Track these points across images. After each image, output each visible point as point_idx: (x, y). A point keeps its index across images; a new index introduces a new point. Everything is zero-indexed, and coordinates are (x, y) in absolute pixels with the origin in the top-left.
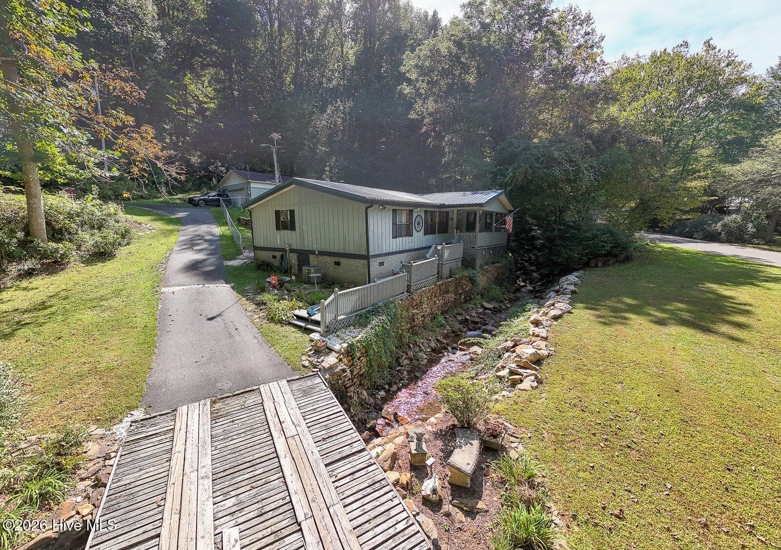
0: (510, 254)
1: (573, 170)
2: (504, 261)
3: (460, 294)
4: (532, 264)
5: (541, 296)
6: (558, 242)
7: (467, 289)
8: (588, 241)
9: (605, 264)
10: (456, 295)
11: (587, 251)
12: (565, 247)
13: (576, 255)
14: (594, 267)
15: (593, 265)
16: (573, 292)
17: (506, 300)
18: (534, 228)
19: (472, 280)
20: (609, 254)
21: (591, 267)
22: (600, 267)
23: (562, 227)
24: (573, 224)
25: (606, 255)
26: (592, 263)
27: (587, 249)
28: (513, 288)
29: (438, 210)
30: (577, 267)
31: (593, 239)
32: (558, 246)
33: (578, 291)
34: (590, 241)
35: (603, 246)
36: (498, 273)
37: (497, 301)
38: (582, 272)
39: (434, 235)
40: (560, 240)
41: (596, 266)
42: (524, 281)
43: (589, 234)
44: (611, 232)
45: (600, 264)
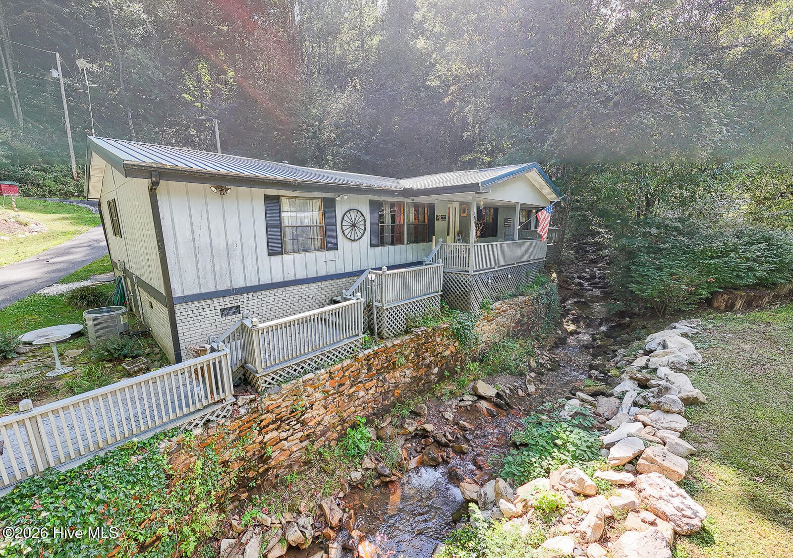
0: (554, 275)
1: (686, 118)
2: (537, 291)
3: (428, 366)
4: (595, 285)
5: (603, 365)
6: (644, 258)
7: (448, 353)
8: (712, 258)
9: (750, 305)
10: (416, 368)
11: (711, 279)
12: (660, 269)
13: (683, 287)
14: (725, 311)
15: (723, 305)
16: (690, 402)
17: (531, 370)
18: (601, 230)
19: (459, 335)
20: (763, 284)
21: (718, 309)
22: (738, 311)
23: (654, 231)
24: (679, 225)
25: (753, 287)
26: (721, 302)
27: (709, 273)
28: (551, 340)
29: (407, 200)
30: (683, 309)
31: (726, 254)
32: (641, 265)
33: (702, 398)
34: (718, 257)
35: (751, 269)
36: (522, 315)
37: (511, 374)
38: (695, 321)
39: (398, 247)
40: (648, 253)
41: (730, 308)
42: (575, 321)
43: (717, 245)
44: (768, 239)
45: (739, 304)
